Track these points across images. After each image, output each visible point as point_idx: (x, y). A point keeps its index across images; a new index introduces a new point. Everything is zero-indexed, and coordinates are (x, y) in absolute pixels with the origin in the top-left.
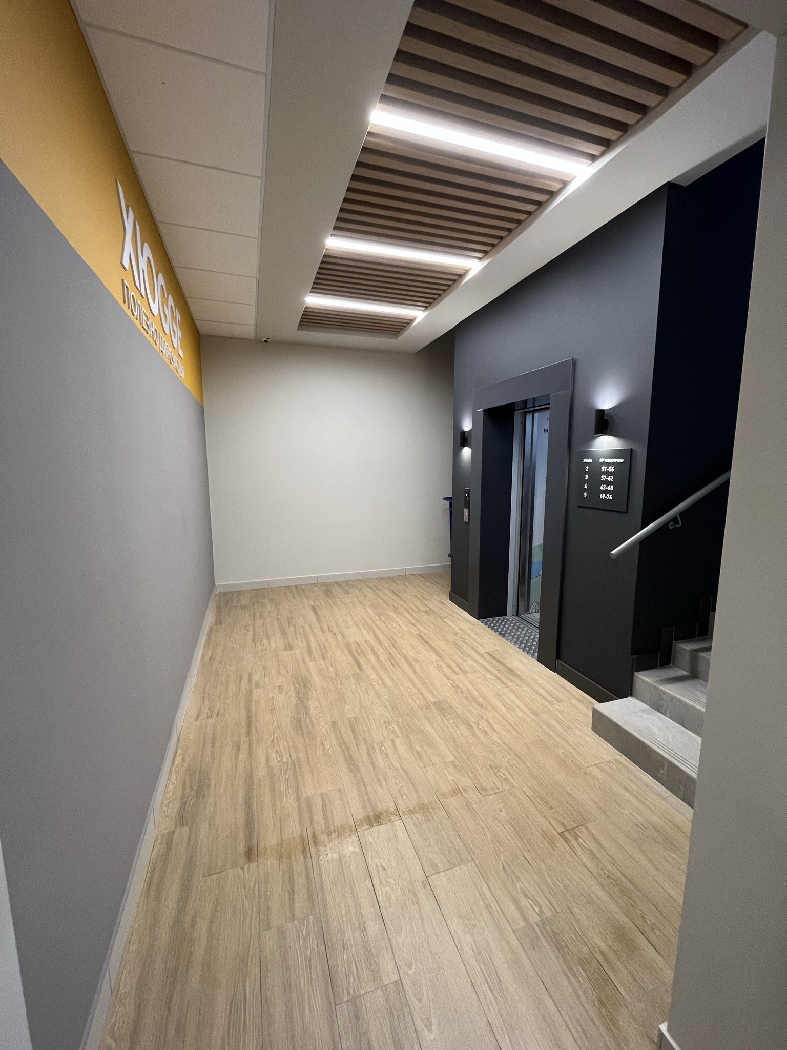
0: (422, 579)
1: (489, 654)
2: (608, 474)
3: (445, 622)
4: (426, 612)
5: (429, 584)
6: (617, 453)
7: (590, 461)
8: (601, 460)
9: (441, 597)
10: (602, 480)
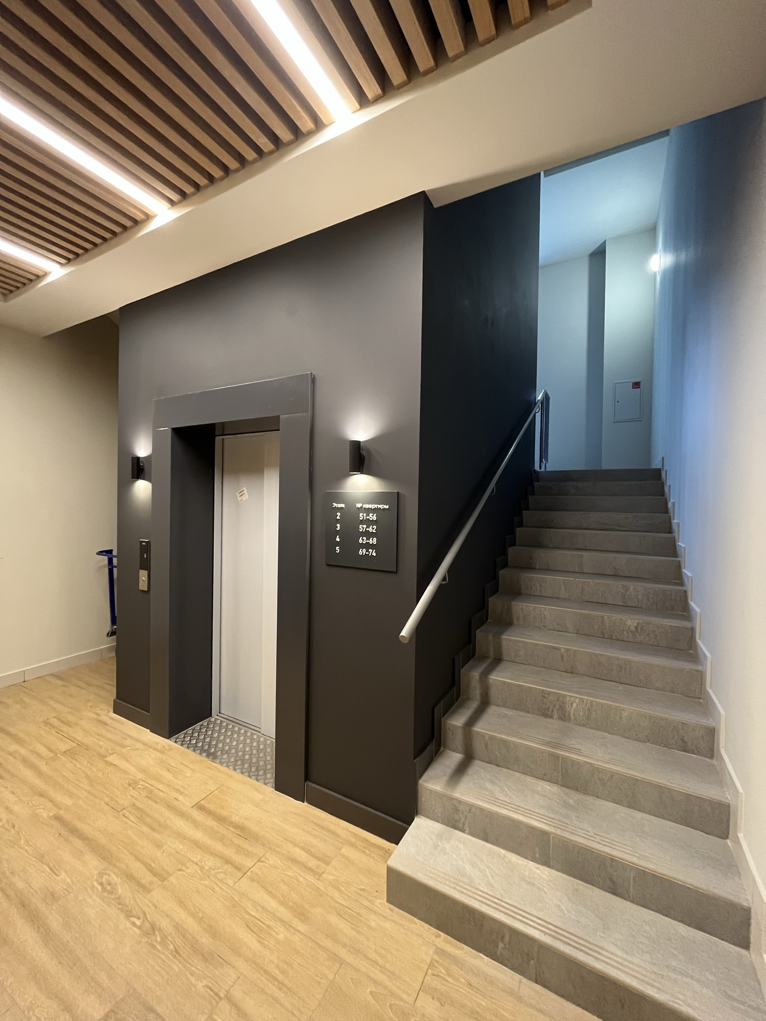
0: (60, 683)
1: (200, 807)
2: (369, 523)
3: (111, 764)
4: (68, 753)
5: (73, 690)
6: (381, 497)
7: (343, 506)
8: (359, 505)
9: (99, 712)
10: (361, 531)
